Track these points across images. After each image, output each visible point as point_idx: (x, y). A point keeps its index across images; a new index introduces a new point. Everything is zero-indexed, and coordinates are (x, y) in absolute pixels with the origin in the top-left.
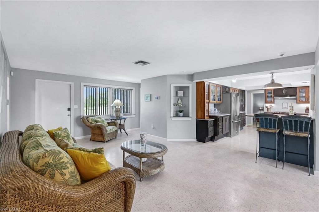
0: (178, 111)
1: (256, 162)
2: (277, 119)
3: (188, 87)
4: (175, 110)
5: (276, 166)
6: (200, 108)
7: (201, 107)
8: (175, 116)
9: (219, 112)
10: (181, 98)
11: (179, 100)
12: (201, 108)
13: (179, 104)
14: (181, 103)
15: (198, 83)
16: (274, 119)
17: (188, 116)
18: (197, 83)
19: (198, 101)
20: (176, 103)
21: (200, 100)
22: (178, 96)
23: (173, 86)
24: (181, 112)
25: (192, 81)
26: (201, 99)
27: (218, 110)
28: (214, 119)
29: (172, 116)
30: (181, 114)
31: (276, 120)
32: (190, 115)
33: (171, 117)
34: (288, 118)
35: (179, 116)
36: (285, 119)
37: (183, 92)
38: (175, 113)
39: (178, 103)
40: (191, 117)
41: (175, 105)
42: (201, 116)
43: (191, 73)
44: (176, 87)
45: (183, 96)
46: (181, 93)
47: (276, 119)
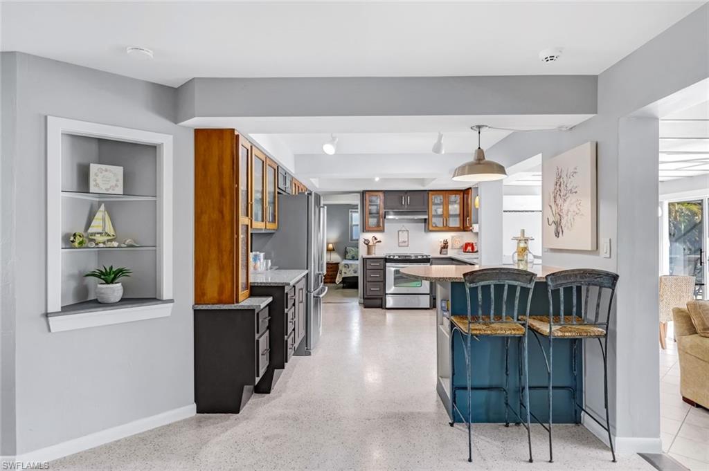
0: (93, 275)
1: (470, 460)
2: (532, 286)
3: (153, 149)
4: (76, 272)
5: (528, 458)
6: (214, 255)
7: (219, 245)
8: (71, 302)
9: (270, 264)
10: (112, 206)
11: (99, 215)
12: (220, 251)
13: (99, 238)
14: (110, 230)
15: (203, 136)
16: (522, 287)
17: (155, 299)
18: (198, 132)
19: (205, 219)
20: (80, 230)
21: (215, 216)
22: (93, 189)
23: (59, 127)
24: (112, 282)
25: (176, 120)
26: (221, 212)
27: (266, 258)
28: (270, 299)
29: (55, 304)
30: (115, 291)
31: (529, 289)
32: (167, 293)
33: (47, 315)
34: (563, 282)
35: (99, 303)
36: (555, 284)
37: (119, 170)
38: (73, 285)
39: (90, 231)
40: (171, 301)
41: (69, 241)
42: (221, 292)
43: (174, 78)
44: (77, 139)
45: (120, 190)
46: (107, 178)
47: (529, 286)
